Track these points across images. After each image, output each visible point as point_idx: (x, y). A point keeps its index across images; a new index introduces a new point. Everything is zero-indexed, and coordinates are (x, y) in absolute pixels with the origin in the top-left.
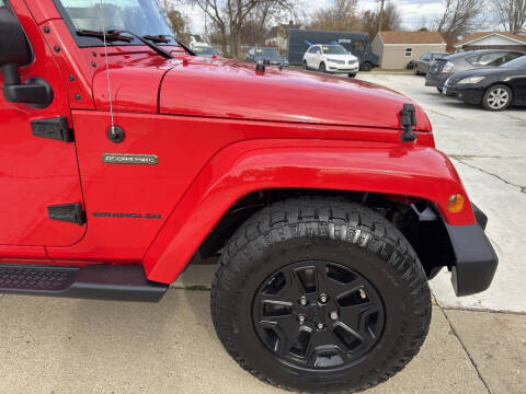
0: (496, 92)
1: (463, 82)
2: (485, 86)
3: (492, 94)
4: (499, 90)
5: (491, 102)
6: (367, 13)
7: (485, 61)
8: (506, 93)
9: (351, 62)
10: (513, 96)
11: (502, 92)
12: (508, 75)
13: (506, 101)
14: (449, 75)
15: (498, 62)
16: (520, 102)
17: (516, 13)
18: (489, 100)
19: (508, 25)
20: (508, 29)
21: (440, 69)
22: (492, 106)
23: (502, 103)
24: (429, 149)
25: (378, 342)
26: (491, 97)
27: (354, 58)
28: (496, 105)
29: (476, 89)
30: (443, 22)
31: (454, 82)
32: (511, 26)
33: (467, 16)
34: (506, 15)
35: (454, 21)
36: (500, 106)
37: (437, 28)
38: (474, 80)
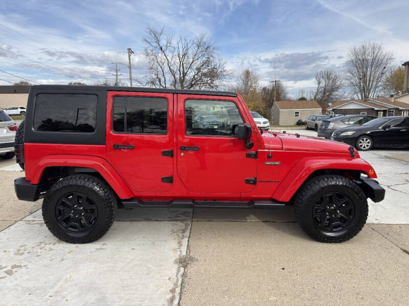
0: (363, 140)
1: (342, 134)
2: (356, 136)
3: (361, 141)
4: (365, 139)
5: (361, 146)
6: (264, 89)
7: (352, 121)
8: (369, 141)
9: (265, 123)
10: (373, 142)
11: (366, 140)
12: (369, 130)
13: (370, 145)
14: (333, 130)
15: (360, 122)
16: (378, 145)
17: (364, 88)
18: (360, 144)
19: (360, 96)
20: (360, 99)
21: (326, 127)
22: (362, 148)
23: (367, 146)
24: (358, 159)
25: (353, 218)
26: (361, 143)
27: (266, 120)
28: (364, 147)
29: (351, 138)
30: (317, 94)
31: (337, 134)
32: (362, 96)
33: (333, 90)
34: (358, 90)
35: (324, 93)
36: (367, 148)
37: (313, 98)
38: (350, 133)
